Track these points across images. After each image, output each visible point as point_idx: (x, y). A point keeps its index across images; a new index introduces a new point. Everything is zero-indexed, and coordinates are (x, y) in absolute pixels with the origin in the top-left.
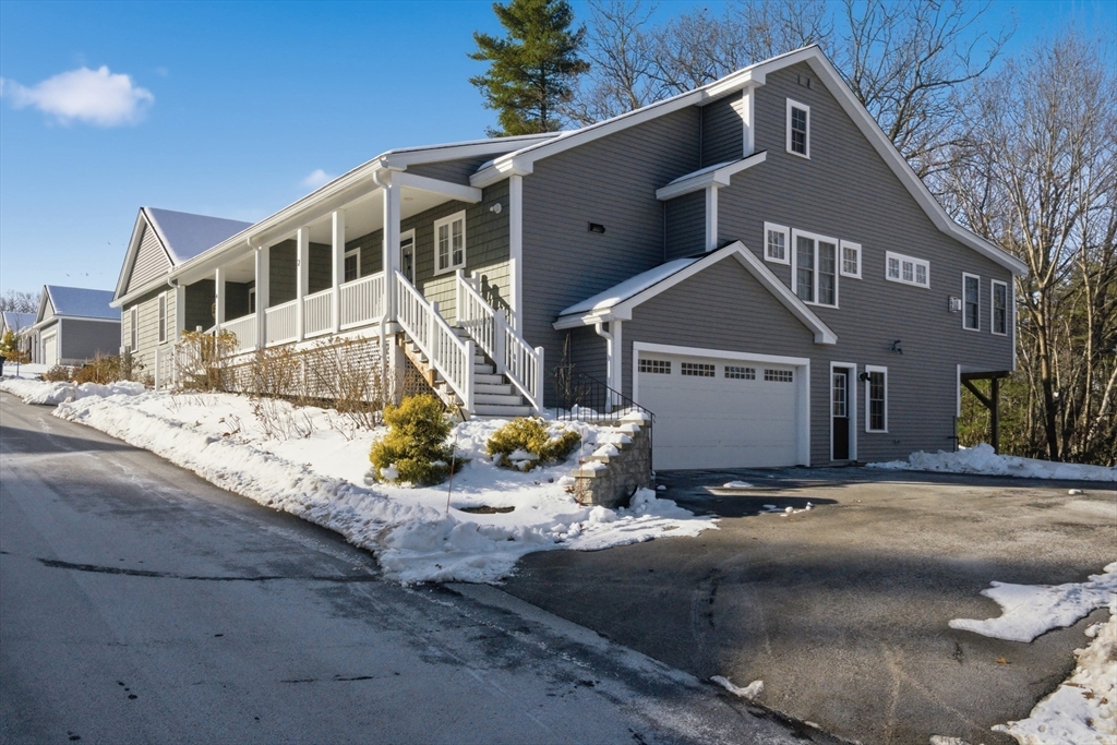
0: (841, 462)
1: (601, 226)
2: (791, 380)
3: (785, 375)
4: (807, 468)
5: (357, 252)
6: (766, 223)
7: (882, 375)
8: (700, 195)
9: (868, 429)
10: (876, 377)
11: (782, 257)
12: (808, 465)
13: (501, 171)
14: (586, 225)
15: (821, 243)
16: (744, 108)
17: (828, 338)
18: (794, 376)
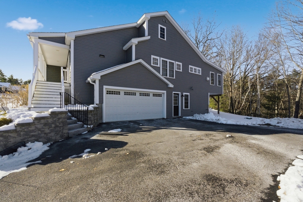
0: (176, 117)
1: (104, 56)
2: (161, 96)
3: (160, 95)
4: (166, 119)
6: (152, 56)
7: (188, 95)
9: (184, 108)
10: (186, 96)
11: (158, 65)
12: (165, 118)
14: (98, 55)
15: (169, 62)
16: (145, 26)
17: (171, 86)
18: (162, 96)
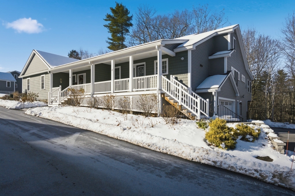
1: (202, 65)
2: (231, 105)
5: (120, 67)
6: (231, 67)
8: (223, 59)
13: (187, 48)
14: (199, 65)
15: (236, 72)
16: (228, 38)
17: (239, 94)
